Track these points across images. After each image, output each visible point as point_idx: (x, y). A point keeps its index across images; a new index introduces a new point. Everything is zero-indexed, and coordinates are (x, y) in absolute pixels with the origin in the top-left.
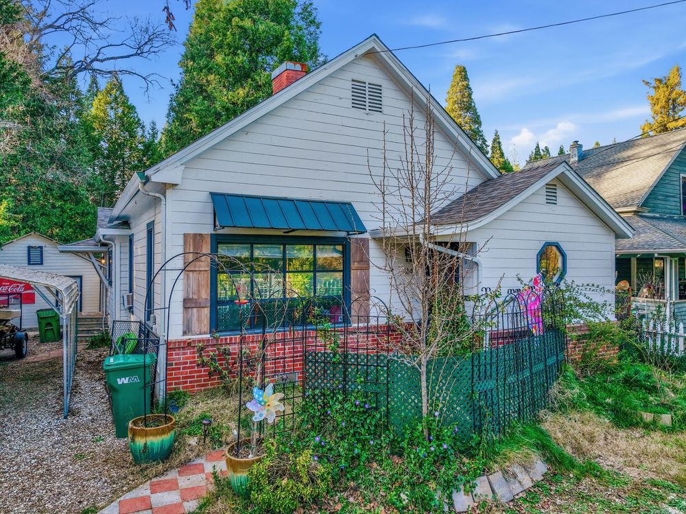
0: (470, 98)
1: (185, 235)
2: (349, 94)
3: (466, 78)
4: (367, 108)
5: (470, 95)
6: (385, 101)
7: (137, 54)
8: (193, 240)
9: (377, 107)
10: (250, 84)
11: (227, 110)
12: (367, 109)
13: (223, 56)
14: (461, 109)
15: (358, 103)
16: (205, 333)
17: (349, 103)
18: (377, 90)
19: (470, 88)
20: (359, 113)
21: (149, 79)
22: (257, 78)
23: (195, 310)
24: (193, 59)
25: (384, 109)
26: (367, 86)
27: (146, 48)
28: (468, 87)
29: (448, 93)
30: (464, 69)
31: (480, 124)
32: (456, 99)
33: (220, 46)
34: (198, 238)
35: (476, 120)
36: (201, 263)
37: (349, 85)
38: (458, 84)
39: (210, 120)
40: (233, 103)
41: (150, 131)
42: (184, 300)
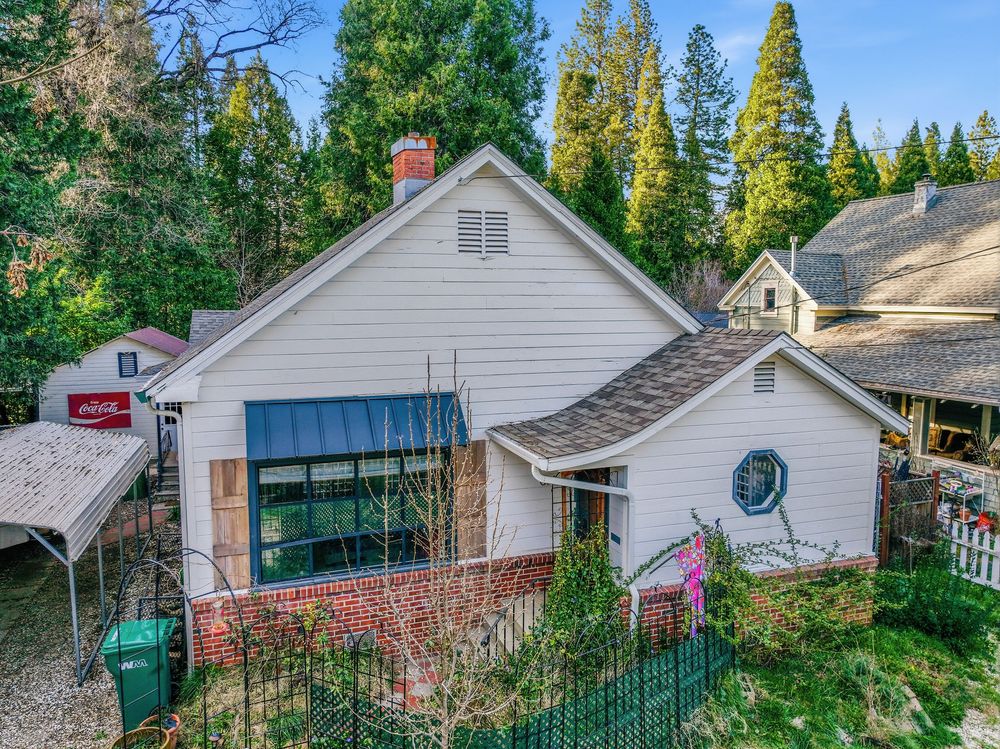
0: (799, 57)
1: (212, 463)
2: (454, 233)
3: (791, 23)
4: (484, 249)
5: (797, 51)
6: (512, 236)
7: (269, 43)
8: (223, 469)
9: (500, 246)
10: (427, 85)
11: (394, 125)
12: (484, 252)
13: (386, 42)
14: (781, 76)
15: (468, 243)
16: (244, 587)
17: (454, 247)
18: (499, 220)
19: (798, 40)
20: (472, 259)
21: (288, 78)
22: (436, 75)
23: (229, 559)
24: (349, 41)
25: (512, 248)
26: (484, 216)
27: (280, 34)
28: (794, 38)
29: (761, 49)
30: (790, 6)
31: (811, 99)
32: (772, 60)
33: (383, 25)
34: (228, 465)
35: (806, 93)
36: (235, 497)
37: (453, 219)
38: (778, 33)
39: (370, 139)
40: (401, 114)
41: (310, 133)
42: (214, 547)
